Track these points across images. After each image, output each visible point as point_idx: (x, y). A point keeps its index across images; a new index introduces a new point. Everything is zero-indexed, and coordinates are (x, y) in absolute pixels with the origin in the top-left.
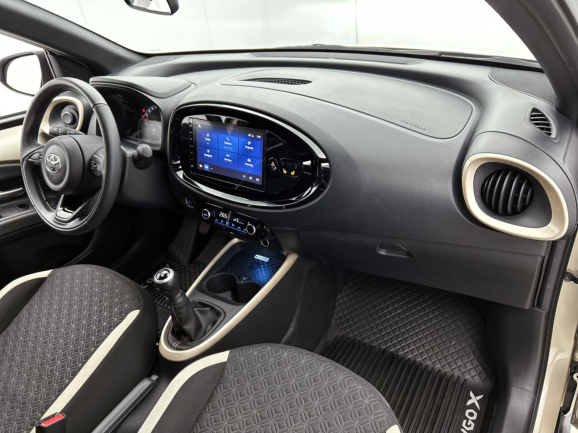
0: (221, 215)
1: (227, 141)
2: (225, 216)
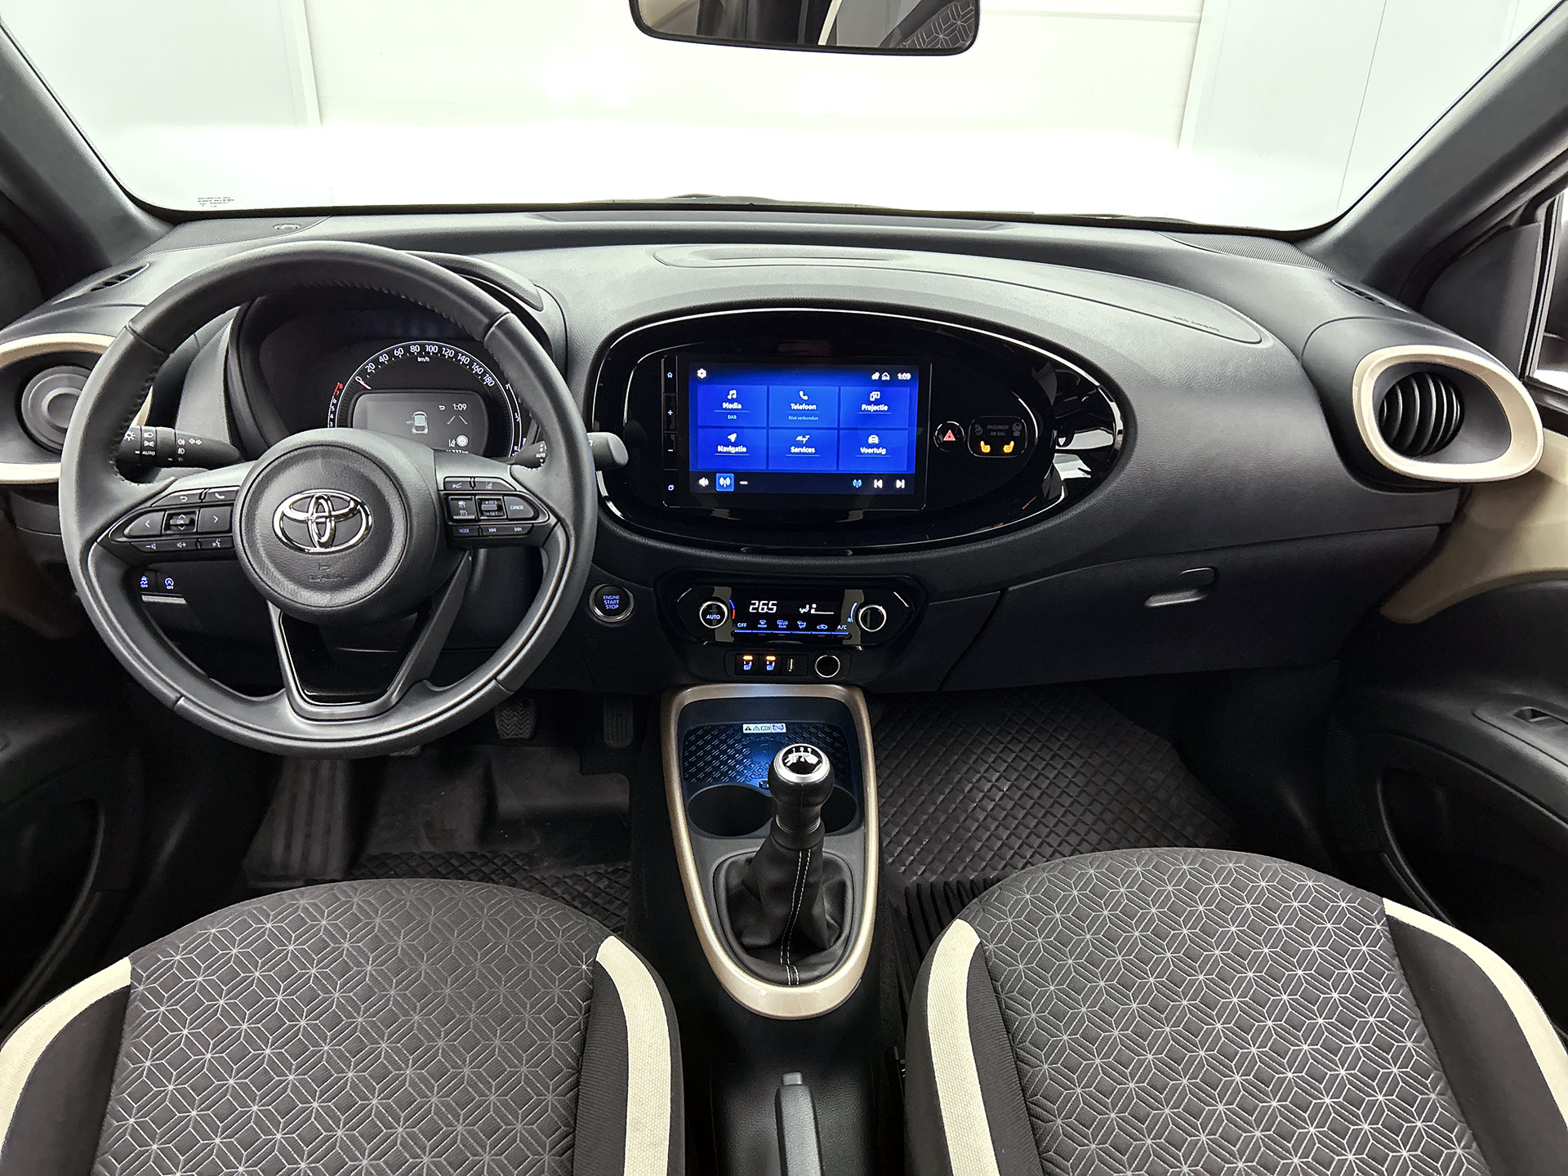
0: (753, 609)
1: (802, 402)
2: (770, 606)
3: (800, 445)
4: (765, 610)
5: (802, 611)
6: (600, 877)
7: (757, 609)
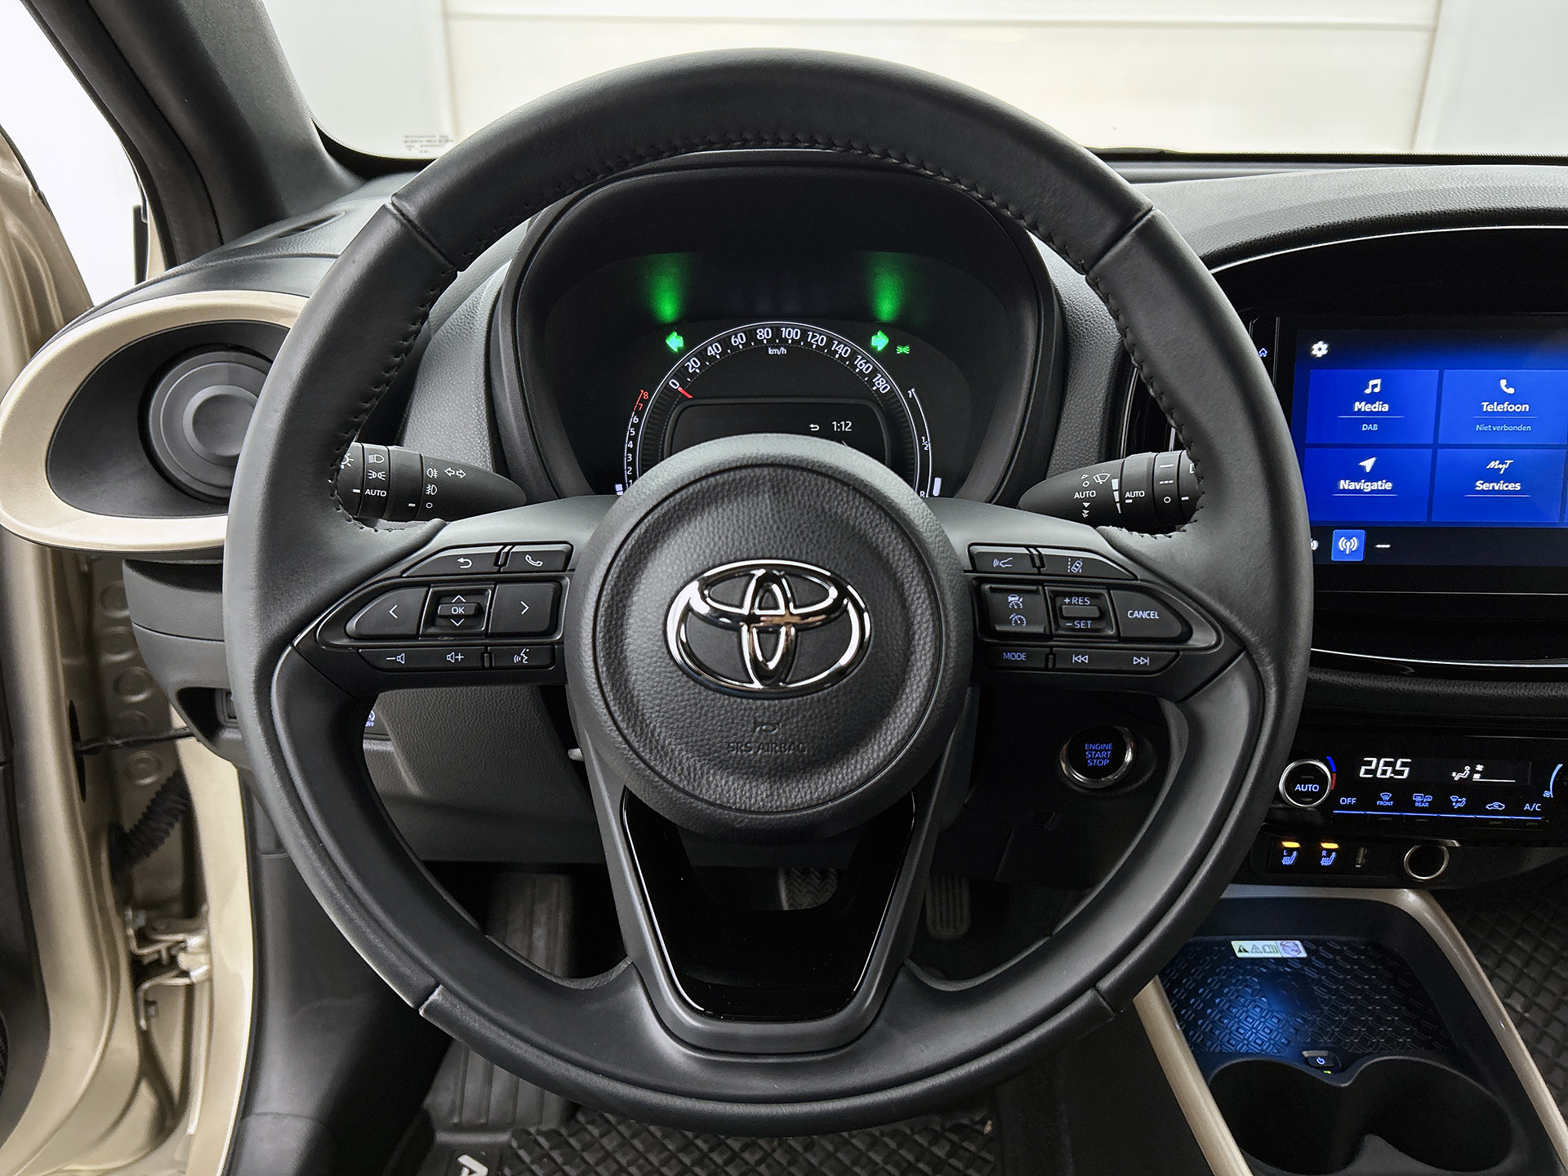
0: (1367, 772)
1: (1502, 398)
2: (1398, 767)
3: (1494, 476)
4: (1389, 774)
5: (1456, 776)
6: (936, 1138)
7: (1374, 772)
